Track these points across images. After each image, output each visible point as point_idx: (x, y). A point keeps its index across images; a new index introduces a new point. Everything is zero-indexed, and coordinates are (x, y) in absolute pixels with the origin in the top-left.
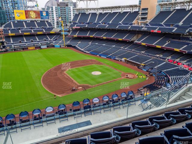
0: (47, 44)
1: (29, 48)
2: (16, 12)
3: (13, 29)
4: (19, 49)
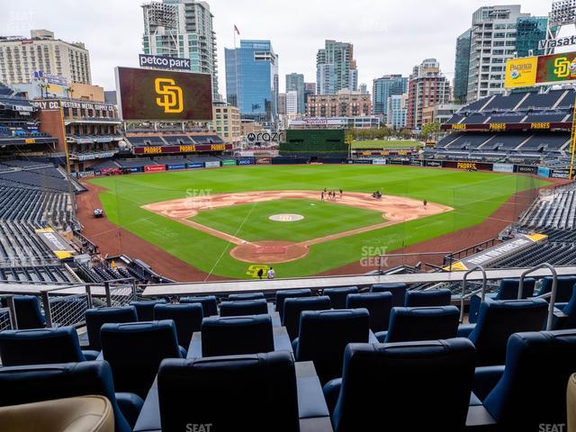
0: (527, 161)
1: (459, 165)
2: (513, 67)
3: (475, 114)
4: (433, 164)
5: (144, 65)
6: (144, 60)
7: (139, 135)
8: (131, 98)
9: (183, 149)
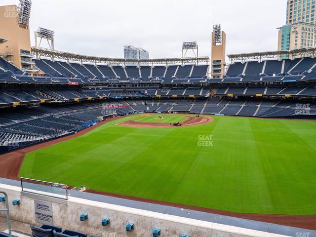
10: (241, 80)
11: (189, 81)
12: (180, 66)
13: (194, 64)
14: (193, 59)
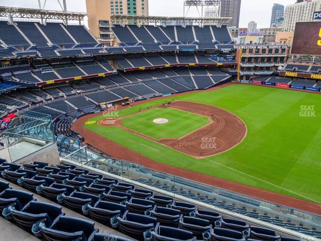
5: (316, 18)
6: (316, 15)
7: (296, 64)
8: (300, 41)
9: (313, 76)
10: (145, 50)
11: (83, 52)
12: (38, 23)
13: (60, 21)
14: (59, 14)
